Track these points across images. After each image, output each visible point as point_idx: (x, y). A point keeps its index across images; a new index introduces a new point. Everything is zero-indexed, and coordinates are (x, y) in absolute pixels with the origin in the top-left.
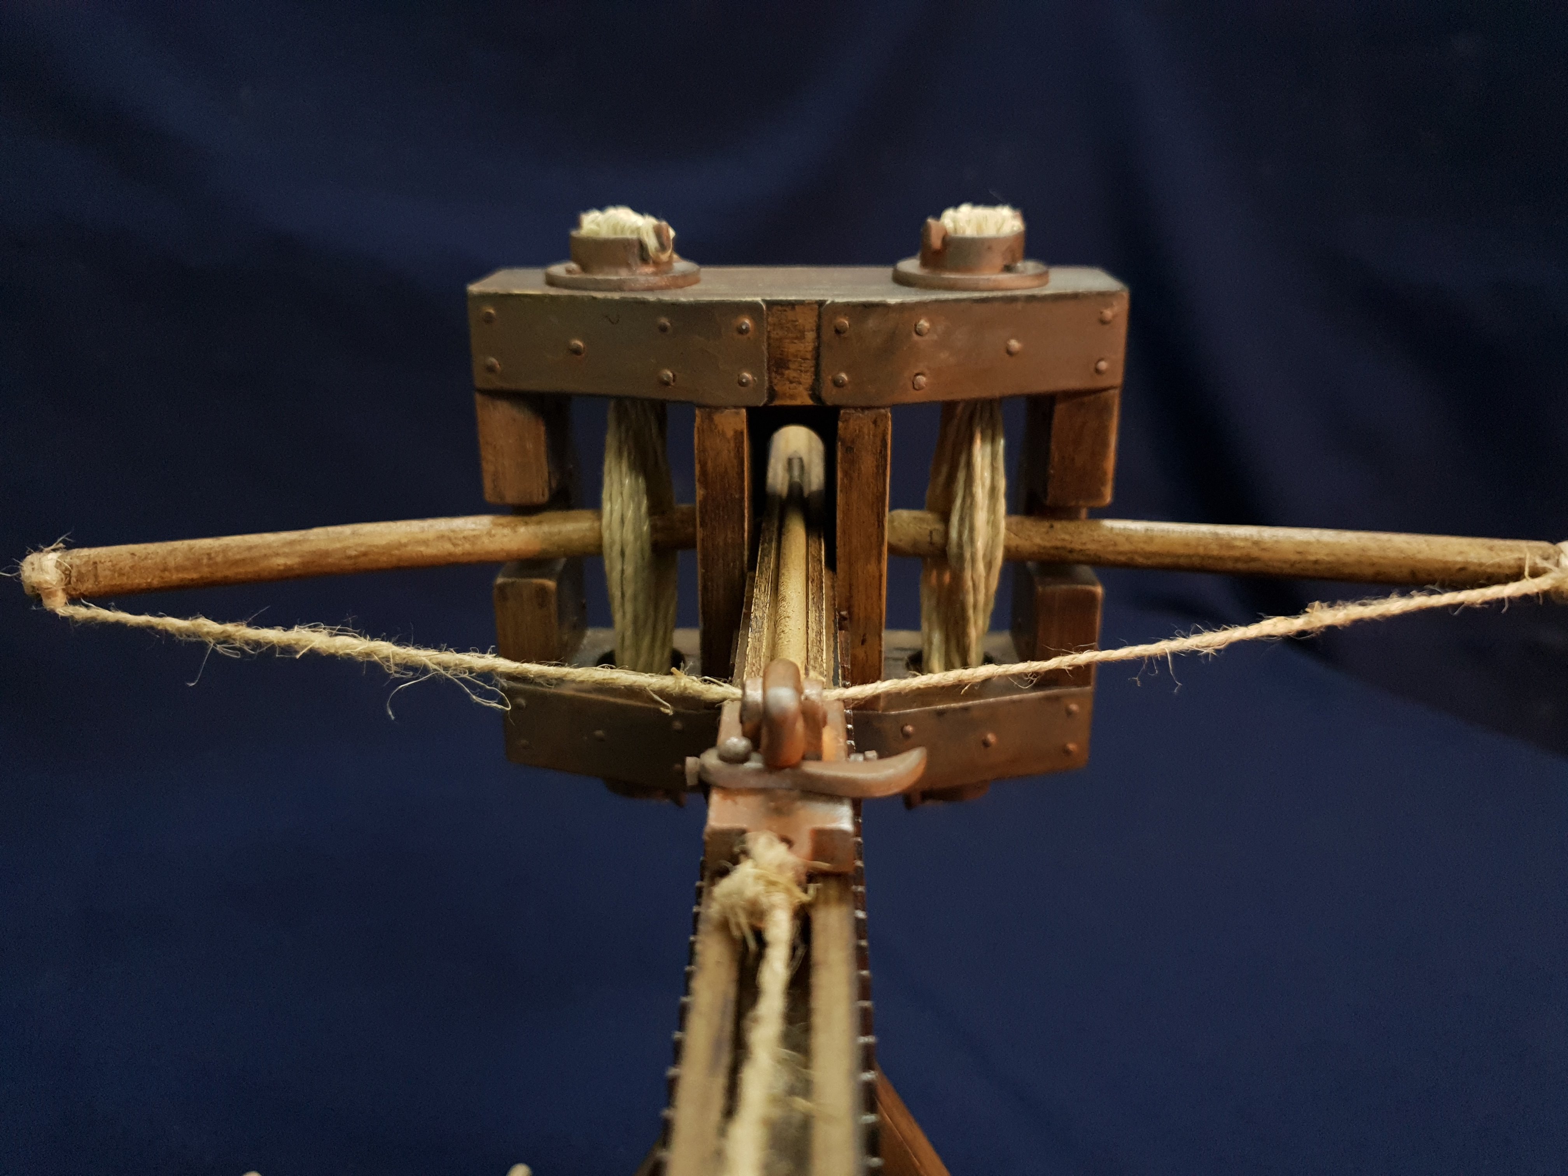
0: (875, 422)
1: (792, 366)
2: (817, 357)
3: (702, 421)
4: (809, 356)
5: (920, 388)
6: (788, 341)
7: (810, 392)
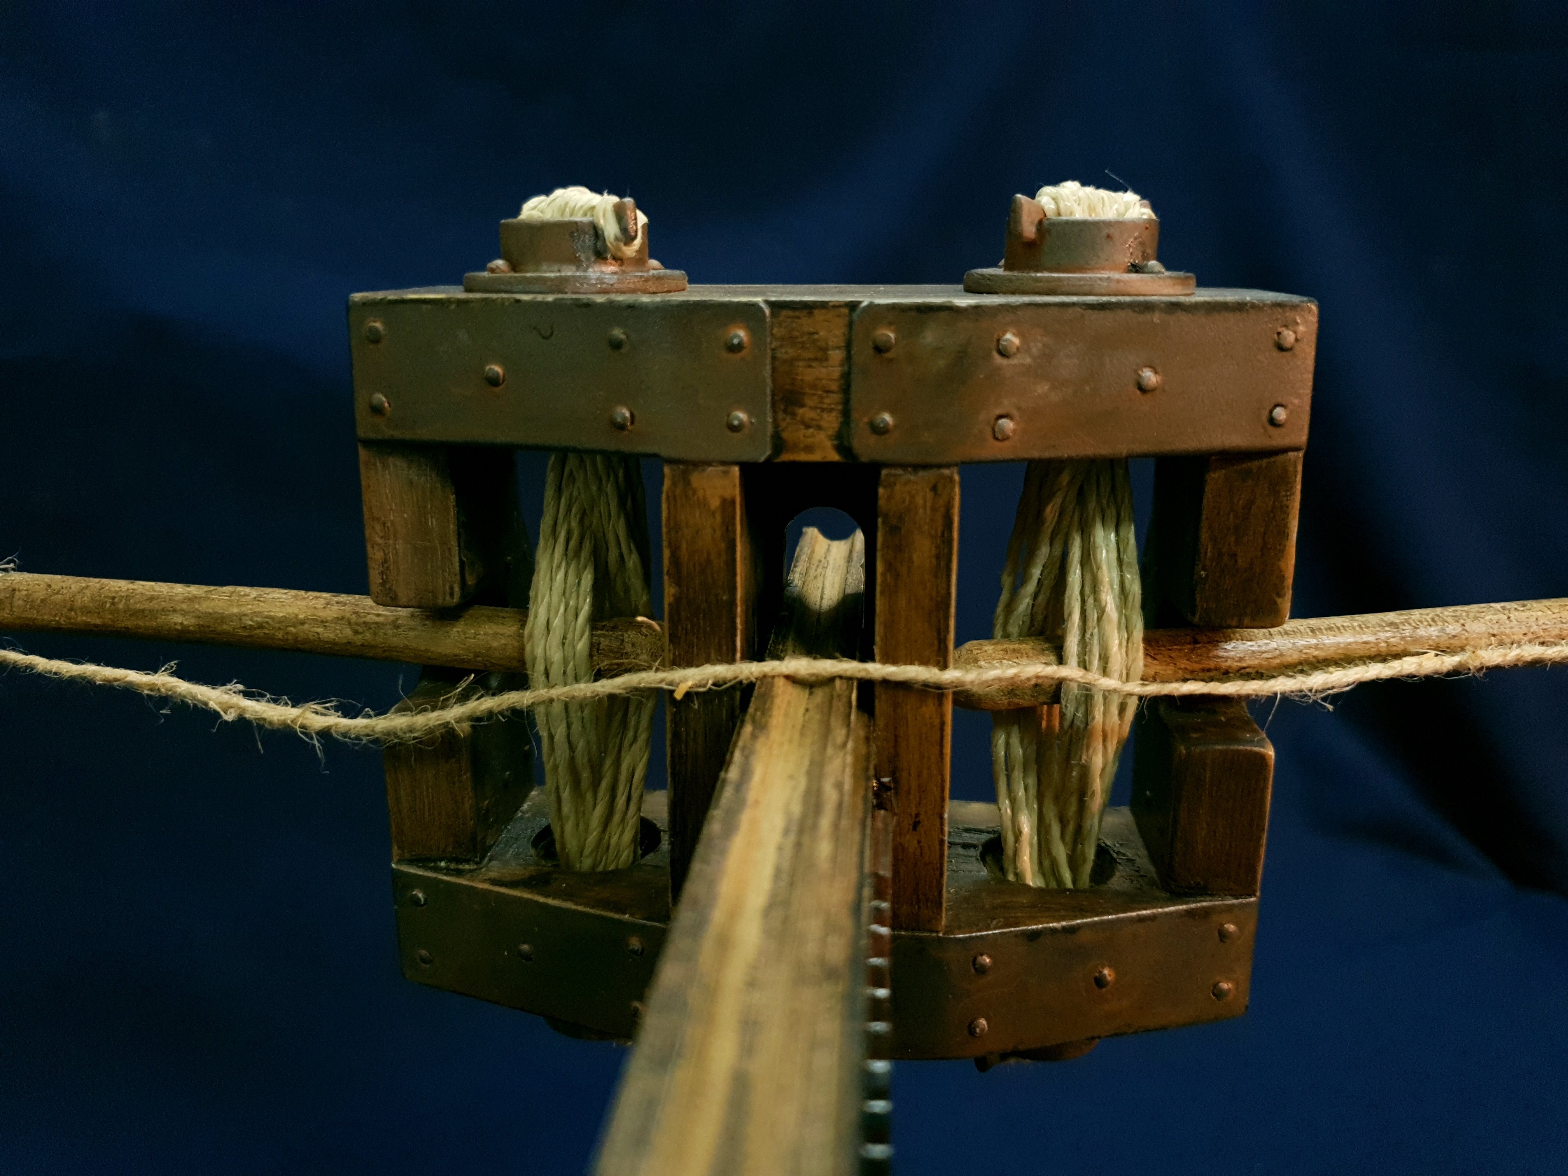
0: (934, 488)
1: (809, 402)
2: (846, 389)
3: (674, 484)
4: (834, 387)
5: (1006, 438)
6: (801, 364)
7: (836, 442)
